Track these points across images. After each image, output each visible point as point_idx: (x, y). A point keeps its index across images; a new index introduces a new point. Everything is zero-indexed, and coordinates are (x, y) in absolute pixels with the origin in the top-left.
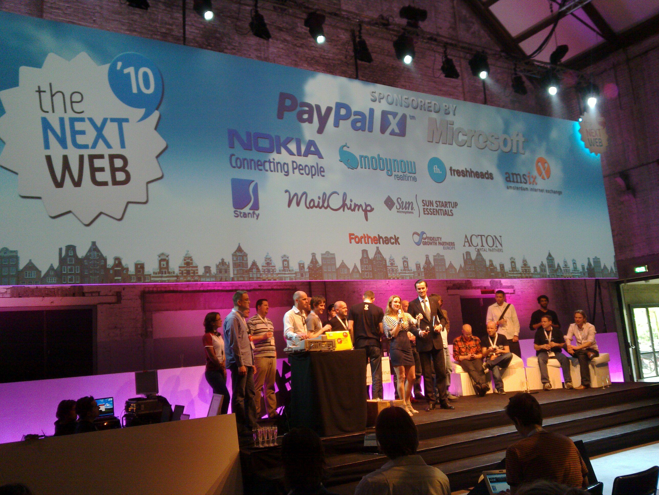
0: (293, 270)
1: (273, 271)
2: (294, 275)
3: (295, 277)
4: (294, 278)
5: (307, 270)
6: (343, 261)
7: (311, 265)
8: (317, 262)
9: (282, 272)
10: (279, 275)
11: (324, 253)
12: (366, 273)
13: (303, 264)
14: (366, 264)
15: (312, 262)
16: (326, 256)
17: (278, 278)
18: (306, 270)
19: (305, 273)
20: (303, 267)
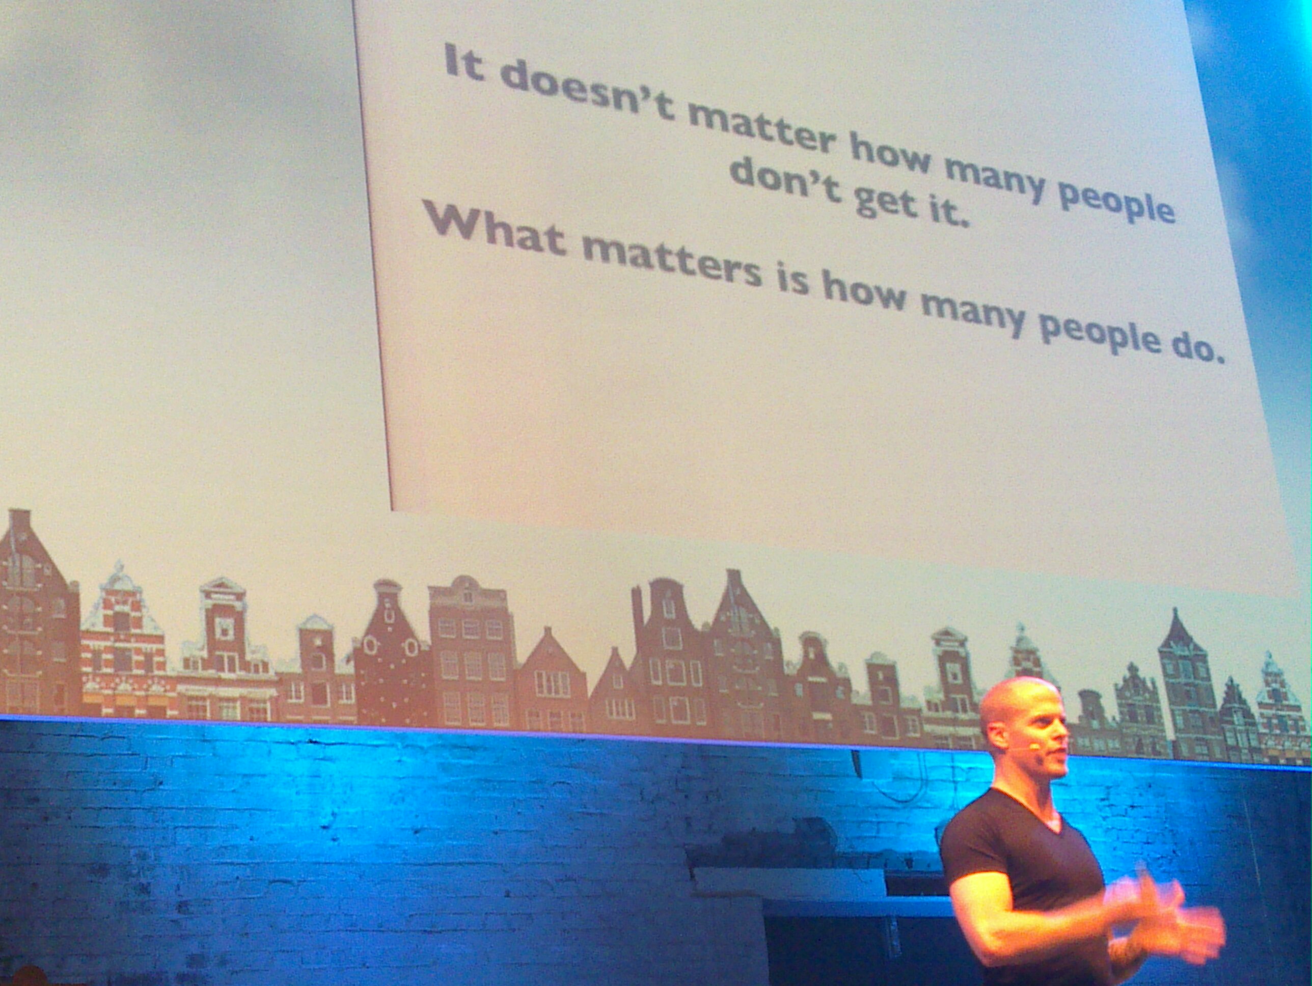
0: (265, 666)
1: (148, 664)
2: (272, 692)
3: (275, 700)
4: (268, 706)
5: (350, 669)
6: (548, 630)
7: (370, 645)
8: (404, 629)
9: (201, 673)
10: (181, 688)
11: (447, 583)
12: (673, 702)
13: (328, 636)
14: (671, 654)
15: (376, 626)
16: (457, 600)
17: (174, 703)
18: (343, 668)
19: (339, 681)
20: (327, 649)
